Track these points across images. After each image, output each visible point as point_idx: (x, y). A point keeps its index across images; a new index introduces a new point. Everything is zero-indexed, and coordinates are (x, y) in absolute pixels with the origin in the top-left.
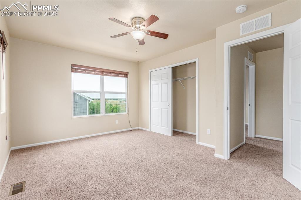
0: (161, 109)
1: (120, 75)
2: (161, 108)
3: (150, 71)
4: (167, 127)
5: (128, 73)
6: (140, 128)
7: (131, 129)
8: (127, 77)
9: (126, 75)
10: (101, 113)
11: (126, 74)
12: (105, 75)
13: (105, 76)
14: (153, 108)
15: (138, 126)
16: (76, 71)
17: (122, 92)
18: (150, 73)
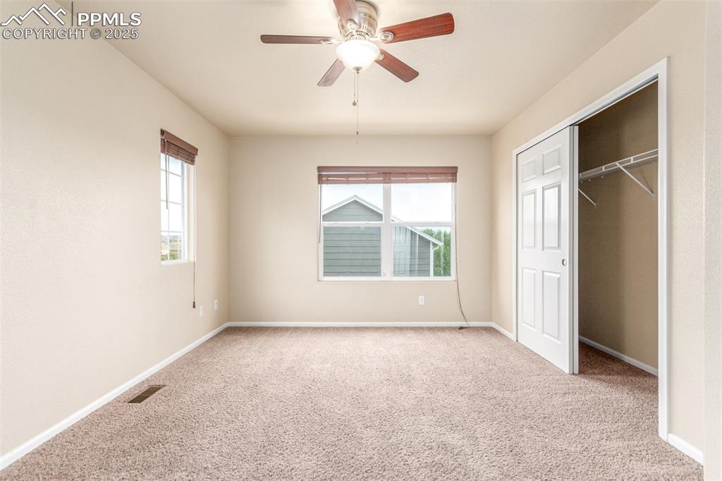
0: (543, 274)
1: (431, 178)
2: (543, 272)
3: (515, 152)
4: (558, 338)
5: (456, 168)
6: (493, 325)
7: (463, 324)
8: (454, 180)
9: (450, 173)
10: (382, 274)
11: (452, 171)
12: (394, 183)
13: (392, 185)
14: (523, 268)
15: (491, 320)
16: (327, 180)
17: (438, 223)
18: (514, 157)
